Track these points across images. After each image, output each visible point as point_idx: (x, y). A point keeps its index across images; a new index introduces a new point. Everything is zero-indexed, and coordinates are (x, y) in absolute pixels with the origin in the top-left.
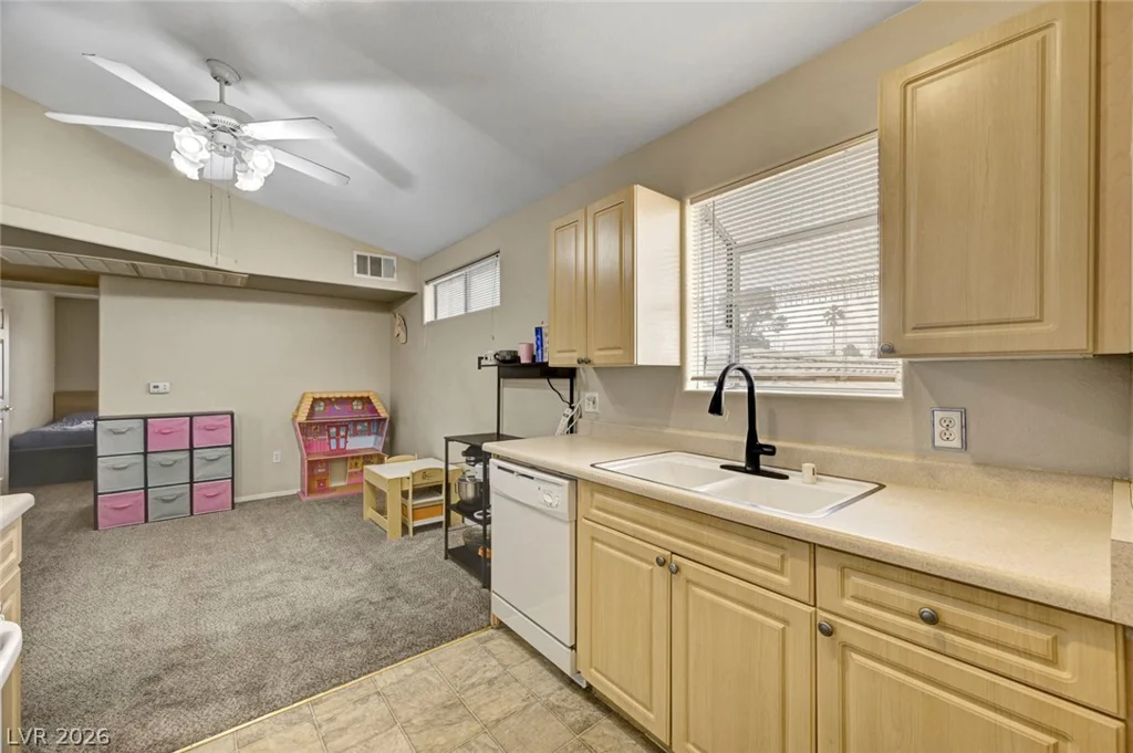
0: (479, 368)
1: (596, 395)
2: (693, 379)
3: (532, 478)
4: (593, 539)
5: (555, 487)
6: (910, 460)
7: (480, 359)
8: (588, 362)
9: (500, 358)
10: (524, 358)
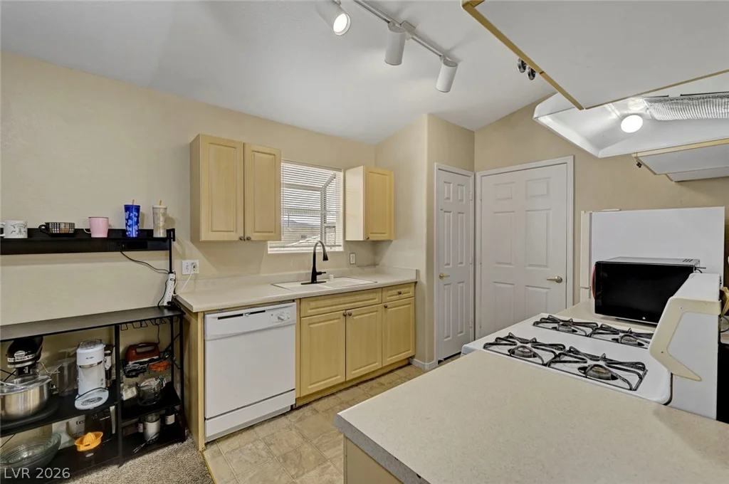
2: (270, 247)
3: (264, 311)
4: (309, 324)
5: (287, 309)
6: (347, 269)
8: (249, 239)
9: (55, 231)
10: (100, 232)
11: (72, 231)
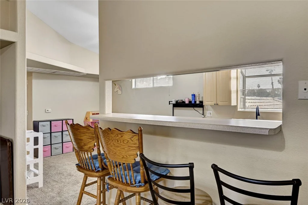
0: (169, 104)
1: (211, 112)
2: (240, 108)
7: (170, 102)
8: (217, 104)
9: (178, 102)
10: (187, 102)
11: (181, 102)
